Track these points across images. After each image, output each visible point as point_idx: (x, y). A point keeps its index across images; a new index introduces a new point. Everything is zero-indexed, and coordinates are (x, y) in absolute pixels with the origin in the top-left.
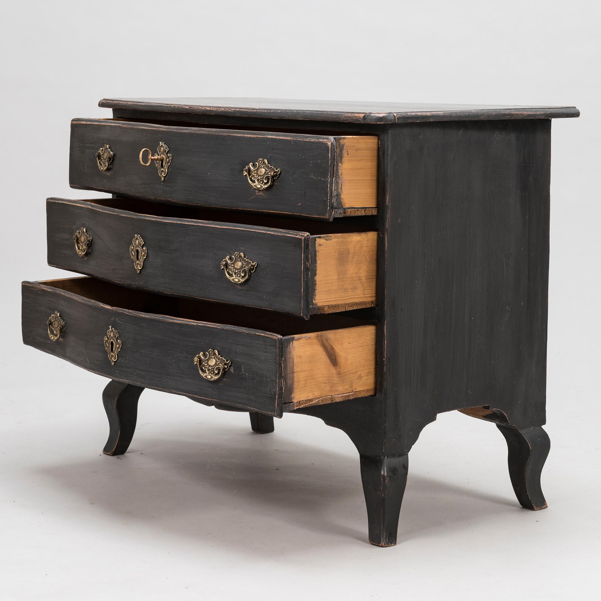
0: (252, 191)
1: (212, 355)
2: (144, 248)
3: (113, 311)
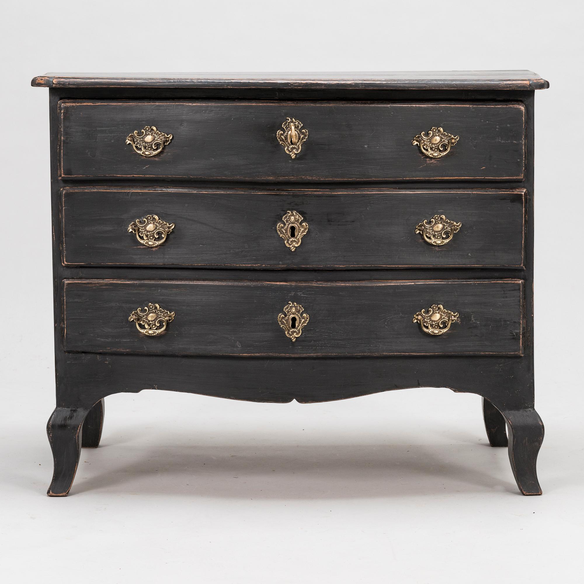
0: (422, 160)
1: (436, 310)
2: (304, 224)
3: (291, 286)
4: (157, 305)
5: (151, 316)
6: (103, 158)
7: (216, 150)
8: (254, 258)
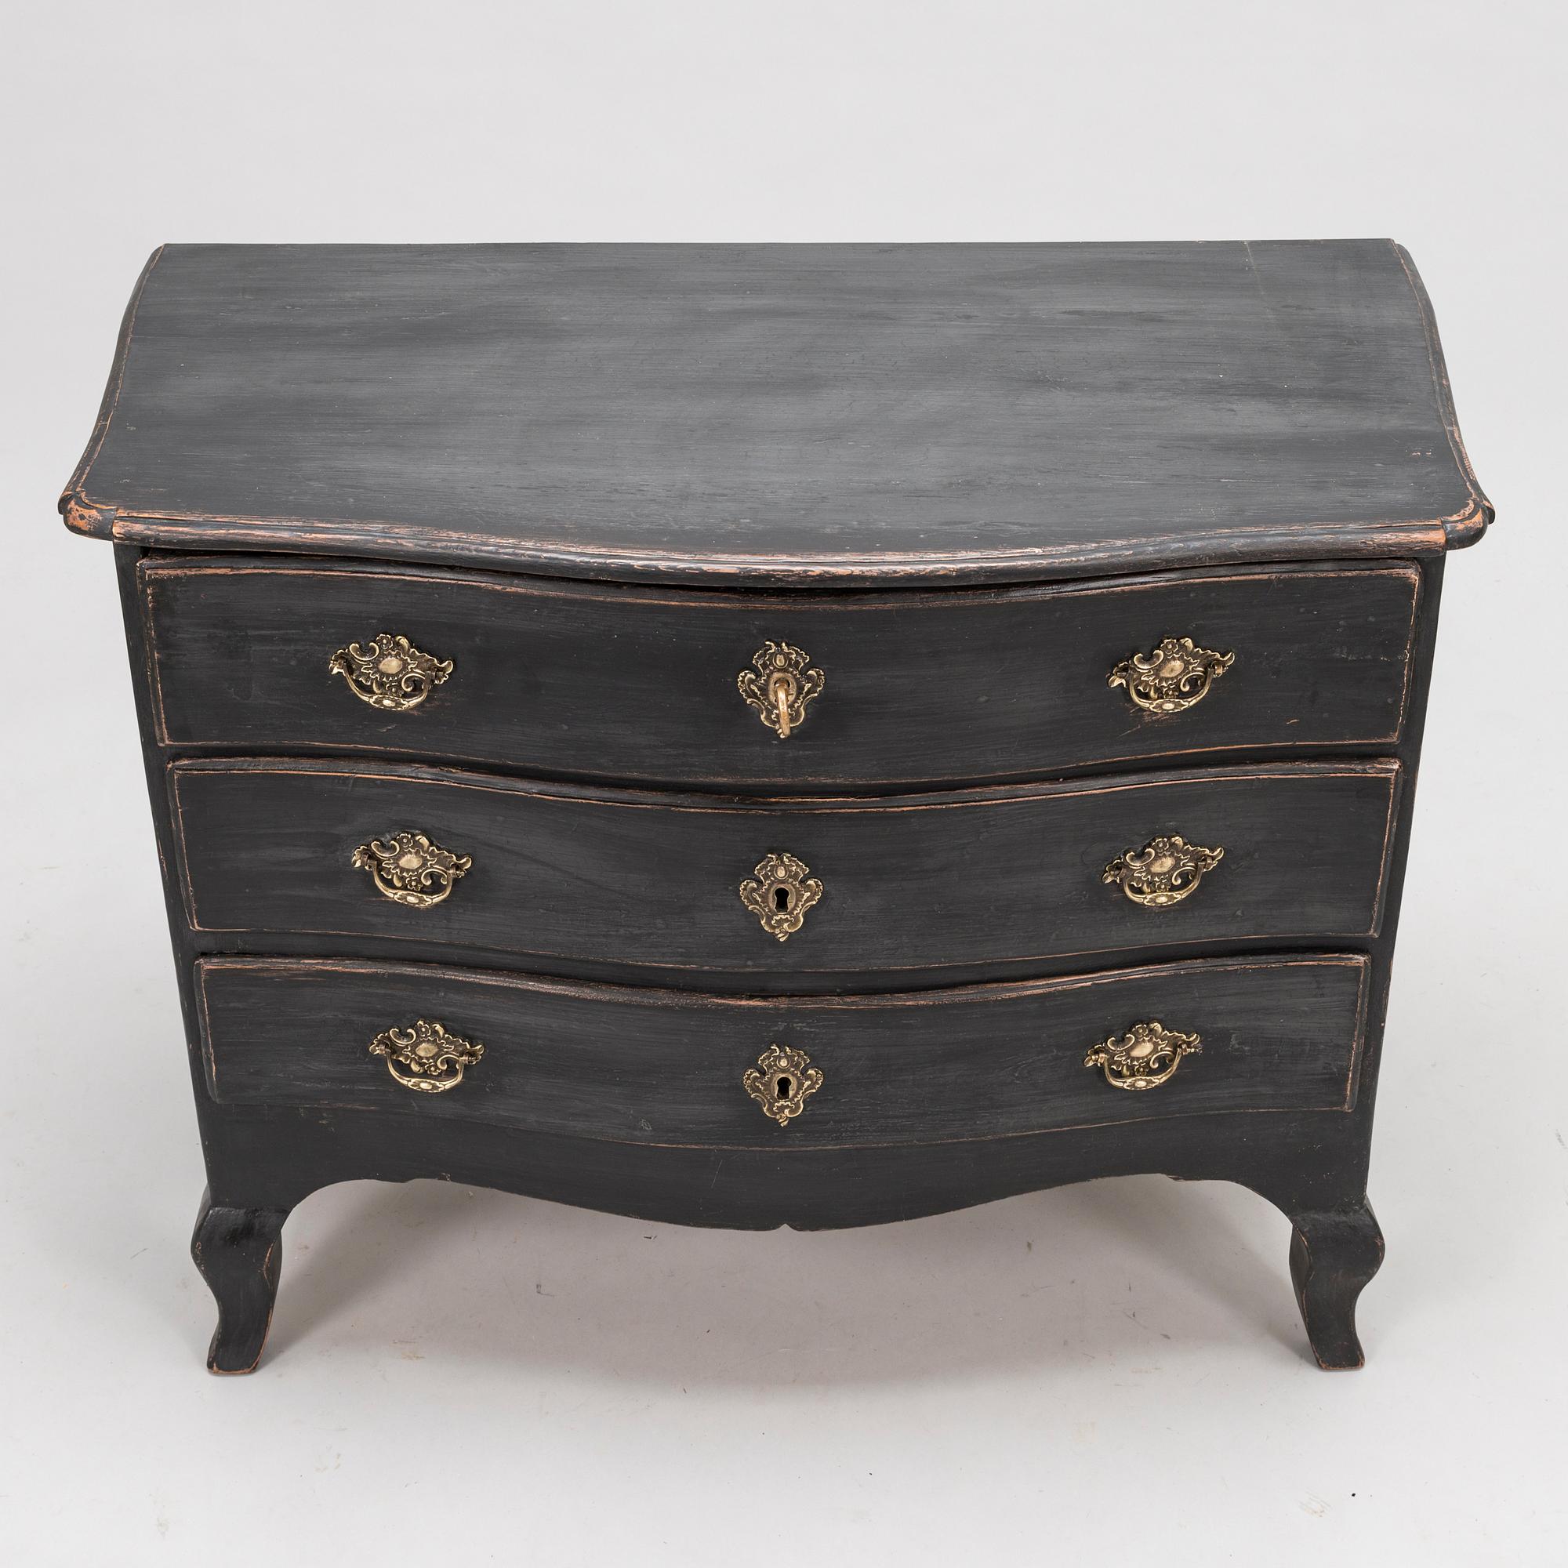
0: (1132, 717)
1: (1143, 1036)
2: (811, 882)
3: (777, 1009)
4: (438, 1027)
5: (425, 1049)
6: (270, 702)
7: (574, 707)
8: (680, 950)
